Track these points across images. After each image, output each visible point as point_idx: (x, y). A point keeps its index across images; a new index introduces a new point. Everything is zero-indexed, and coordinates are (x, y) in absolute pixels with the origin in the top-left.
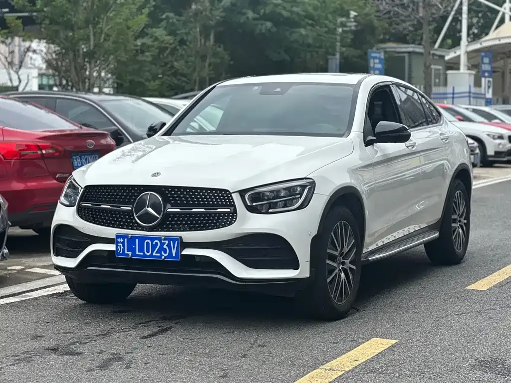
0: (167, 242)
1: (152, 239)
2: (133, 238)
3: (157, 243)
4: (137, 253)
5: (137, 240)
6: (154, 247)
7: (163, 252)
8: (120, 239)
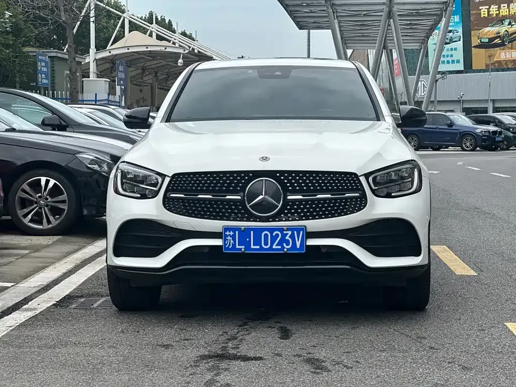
0: (290, 233)
1: (271, 230)
2: (248, 230)
3: (277, 235)
4: (252, 247)
5: (252, 232)
6: (274, 239)
7: (284, 244)
8: (230, 232)
